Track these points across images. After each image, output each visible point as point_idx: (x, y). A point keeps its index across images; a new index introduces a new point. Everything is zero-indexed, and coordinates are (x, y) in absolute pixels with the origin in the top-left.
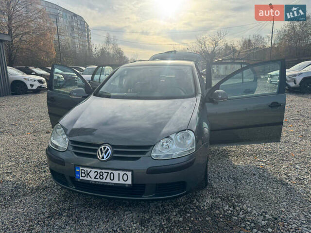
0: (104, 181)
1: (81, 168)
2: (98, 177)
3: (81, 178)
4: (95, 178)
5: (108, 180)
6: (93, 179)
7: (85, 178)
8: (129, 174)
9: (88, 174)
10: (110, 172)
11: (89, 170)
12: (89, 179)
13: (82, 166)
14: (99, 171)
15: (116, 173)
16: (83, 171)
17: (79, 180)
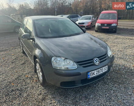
0: (100, 73)
1: (90, 72)
2: (98, 73)
3: (90, 77)
4: (96, 74)
5: (101, 72)
6: (96, 75)
7: (93, 76)
8: (107, 66)
9: (94, 74)
10: (101, 68)
11: (94, 71)
12: (94, 75)
13: (91, 71)
14: (98, 70)
15: (103, 68)
16: (91, 73)
17: (90, 78)
